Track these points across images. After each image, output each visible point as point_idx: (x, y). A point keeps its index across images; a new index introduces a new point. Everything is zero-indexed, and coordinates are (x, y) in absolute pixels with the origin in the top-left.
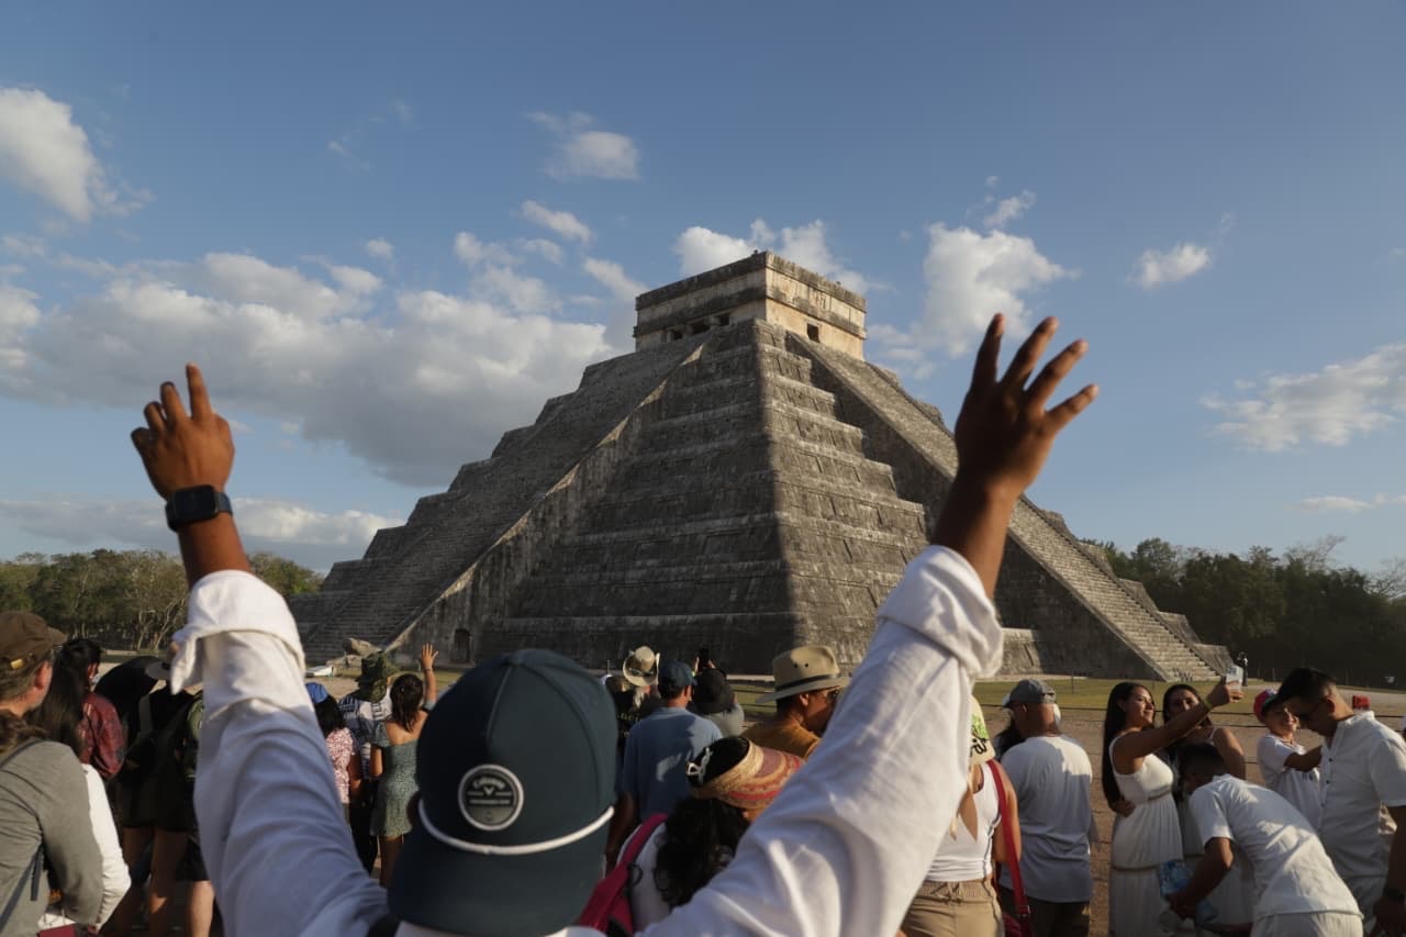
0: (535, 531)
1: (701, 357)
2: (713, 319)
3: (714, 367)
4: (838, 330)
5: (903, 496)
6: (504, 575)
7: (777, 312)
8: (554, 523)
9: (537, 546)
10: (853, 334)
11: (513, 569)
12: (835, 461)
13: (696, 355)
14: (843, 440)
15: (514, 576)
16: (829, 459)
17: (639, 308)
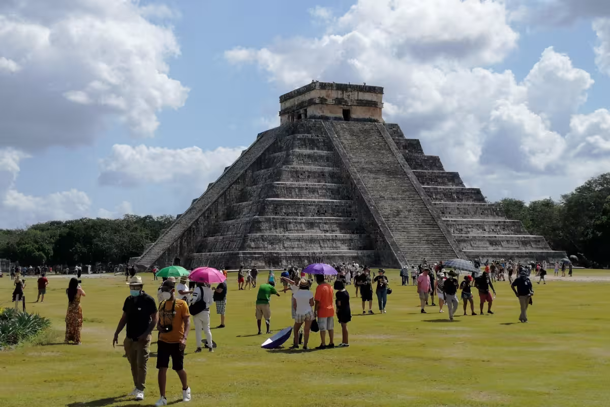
4: (364, 108)
8: (213, 217)
9: (205, 227)
10: (375, 107)
17: (281, 102)
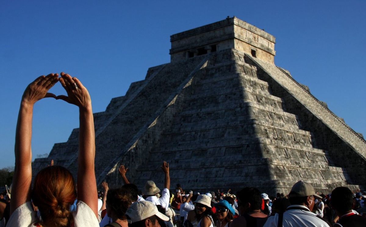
0: (143, 145)
1: (207, 66)
2: (208, 47)
3: (215, 71)
4: (264, 52)
5: (301, 128)
6: (131, 165)
7: (239, 45)
8: (150, 142)
9: (144, 152)
10: (270, 53)
11: (134, 162)
12: (274, 113)
13: (205, 65)
14: (275, 103)
15: (135, 165)
16: (272, 113)
17: (172, 41)
